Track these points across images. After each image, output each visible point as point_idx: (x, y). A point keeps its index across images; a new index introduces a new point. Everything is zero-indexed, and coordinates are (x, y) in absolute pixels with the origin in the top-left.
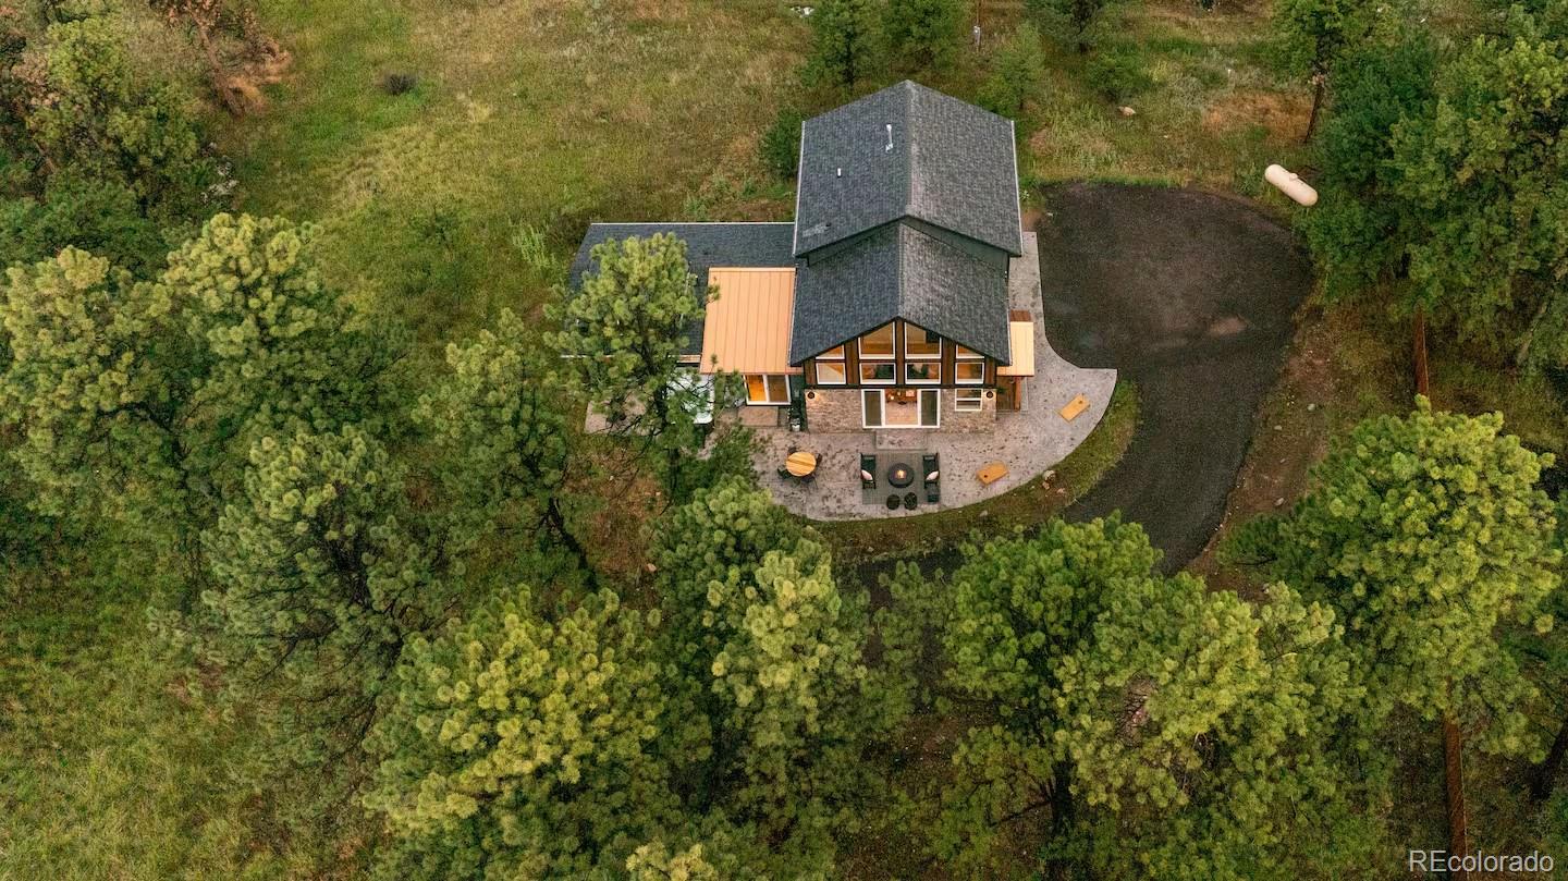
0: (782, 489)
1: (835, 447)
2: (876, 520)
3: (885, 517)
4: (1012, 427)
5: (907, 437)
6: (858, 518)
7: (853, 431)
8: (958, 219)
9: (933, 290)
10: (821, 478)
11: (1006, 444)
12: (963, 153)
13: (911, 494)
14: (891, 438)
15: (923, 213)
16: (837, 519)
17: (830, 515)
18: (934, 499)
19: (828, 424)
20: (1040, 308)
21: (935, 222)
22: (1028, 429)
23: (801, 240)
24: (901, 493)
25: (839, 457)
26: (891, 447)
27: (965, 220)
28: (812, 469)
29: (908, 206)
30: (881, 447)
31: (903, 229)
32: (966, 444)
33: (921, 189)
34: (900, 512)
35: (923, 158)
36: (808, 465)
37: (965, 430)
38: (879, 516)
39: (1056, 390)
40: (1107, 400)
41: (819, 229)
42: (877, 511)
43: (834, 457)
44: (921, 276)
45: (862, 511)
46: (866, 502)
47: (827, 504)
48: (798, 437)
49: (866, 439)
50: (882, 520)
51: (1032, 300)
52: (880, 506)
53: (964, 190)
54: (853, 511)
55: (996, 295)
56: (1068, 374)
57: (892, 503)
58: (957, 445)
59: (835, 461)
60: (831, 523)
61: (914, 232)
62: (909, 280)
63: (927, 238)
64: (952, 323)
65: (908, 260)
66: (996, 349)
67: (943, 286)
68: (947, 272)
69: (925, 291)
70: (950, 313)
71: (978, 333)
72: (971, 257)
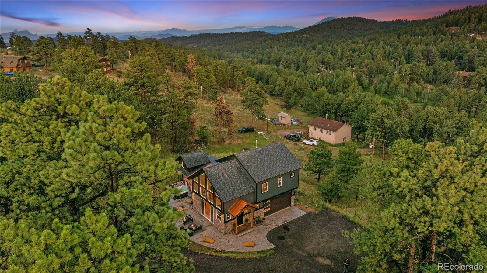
1: (193, 215)
4: (230, 237)
5: (207, 222)
7: (200, 214)
8: (248, 164)
9: (223, 174)
11: (223, 239)
12: (274, 159)
14: (203, 220)
15: (239, 157)
19: (196, 208)
20: (280, 225)
22: (233, 240)
26: (201, 221)
27: (250, 166)
30: (199, 220)
32: (215, 233)
33: (247, 154)
35: (259, 152)
37: (218, 229)
40: (261, 249)
44: (224, 169)
49: (200, 217)
51: (281, 222)
53: (261, 163)
56: (262, 239)
58: (213, 231)
61: (237, 163)
62: (218, 167)
63: (239, 167)
64: (217, 182)
65: (225, 165)
66: (223, 196)
67: (228, 176)
68: (234, 175)
69: (220, 172)
70: (220, 180)
71: (223, 190)
72: (248, 179)
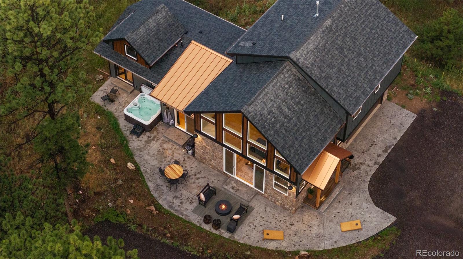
0: (159, 180)
1: (203, 174)
2: (193, 224)
3: (198, 225)
4: (307, 216)
5: (244, 189)
6: (183, 217)
7: (218, 170)
8: (323, 75)
9: (279, 107)
10: (183, 185)
11: (296, 224)
12: (361, 40)
13: (219, 220)
14: (235, 185)
15: (302, 60)
16: (173, 211)
17: (171, 207)
18: (231, 230)
19: (205, 159)
20: (381, 160)
21: (305, 69)
22: (315, 222)
23: (237, 46)
24: (215, 216)
25: (200, 180)
26: (231, 190)
27: (328, 77)
28: (177, 177)
29: (293, 53)
30: (226, 187)
31: (287, 64)
32: (273, 211)
33: (311, 47)
34: (207, 227)
35: (330, 29)
36: (177, 175)
37: (278, 203)
38: (195, 222)
39: (350, 210)
40: (375, 232)
41: (248, 44)
42: (196, 219)
43: (198, 179)
44: (277, 96)
45: (189, 214)
46: (195, 211)
47: (174, 201)
48: (189, 158)
49: (222, 178)
50: (196, 226)
51: (380, 152)
52: (200, 218)
53: (343, 60)
54: (184, 213)
55: (326, 131)
56: (365, 205)
57: (207, 220)
58: (268, 209)
59: (197, 181)
60: (168, 211)
61: (294, 70)
62: (266, 95)
63: (301, 77)
64: (277, 132)
65: (276, 83)
66: (297, 160)
67: (289, 109)
68: (299, 103)
69: (273, 105)
70: (281, 126)
71: (292, 146)
72: (325, 101)
